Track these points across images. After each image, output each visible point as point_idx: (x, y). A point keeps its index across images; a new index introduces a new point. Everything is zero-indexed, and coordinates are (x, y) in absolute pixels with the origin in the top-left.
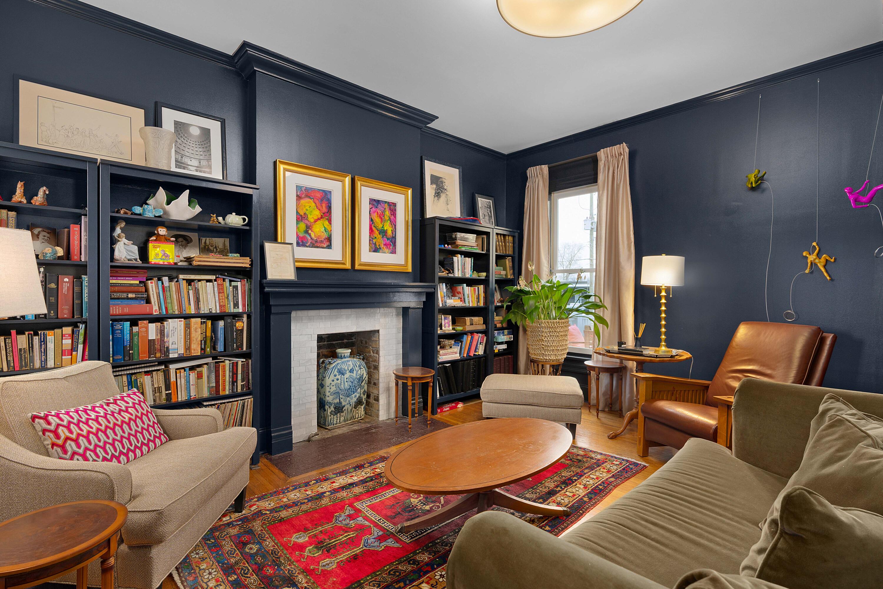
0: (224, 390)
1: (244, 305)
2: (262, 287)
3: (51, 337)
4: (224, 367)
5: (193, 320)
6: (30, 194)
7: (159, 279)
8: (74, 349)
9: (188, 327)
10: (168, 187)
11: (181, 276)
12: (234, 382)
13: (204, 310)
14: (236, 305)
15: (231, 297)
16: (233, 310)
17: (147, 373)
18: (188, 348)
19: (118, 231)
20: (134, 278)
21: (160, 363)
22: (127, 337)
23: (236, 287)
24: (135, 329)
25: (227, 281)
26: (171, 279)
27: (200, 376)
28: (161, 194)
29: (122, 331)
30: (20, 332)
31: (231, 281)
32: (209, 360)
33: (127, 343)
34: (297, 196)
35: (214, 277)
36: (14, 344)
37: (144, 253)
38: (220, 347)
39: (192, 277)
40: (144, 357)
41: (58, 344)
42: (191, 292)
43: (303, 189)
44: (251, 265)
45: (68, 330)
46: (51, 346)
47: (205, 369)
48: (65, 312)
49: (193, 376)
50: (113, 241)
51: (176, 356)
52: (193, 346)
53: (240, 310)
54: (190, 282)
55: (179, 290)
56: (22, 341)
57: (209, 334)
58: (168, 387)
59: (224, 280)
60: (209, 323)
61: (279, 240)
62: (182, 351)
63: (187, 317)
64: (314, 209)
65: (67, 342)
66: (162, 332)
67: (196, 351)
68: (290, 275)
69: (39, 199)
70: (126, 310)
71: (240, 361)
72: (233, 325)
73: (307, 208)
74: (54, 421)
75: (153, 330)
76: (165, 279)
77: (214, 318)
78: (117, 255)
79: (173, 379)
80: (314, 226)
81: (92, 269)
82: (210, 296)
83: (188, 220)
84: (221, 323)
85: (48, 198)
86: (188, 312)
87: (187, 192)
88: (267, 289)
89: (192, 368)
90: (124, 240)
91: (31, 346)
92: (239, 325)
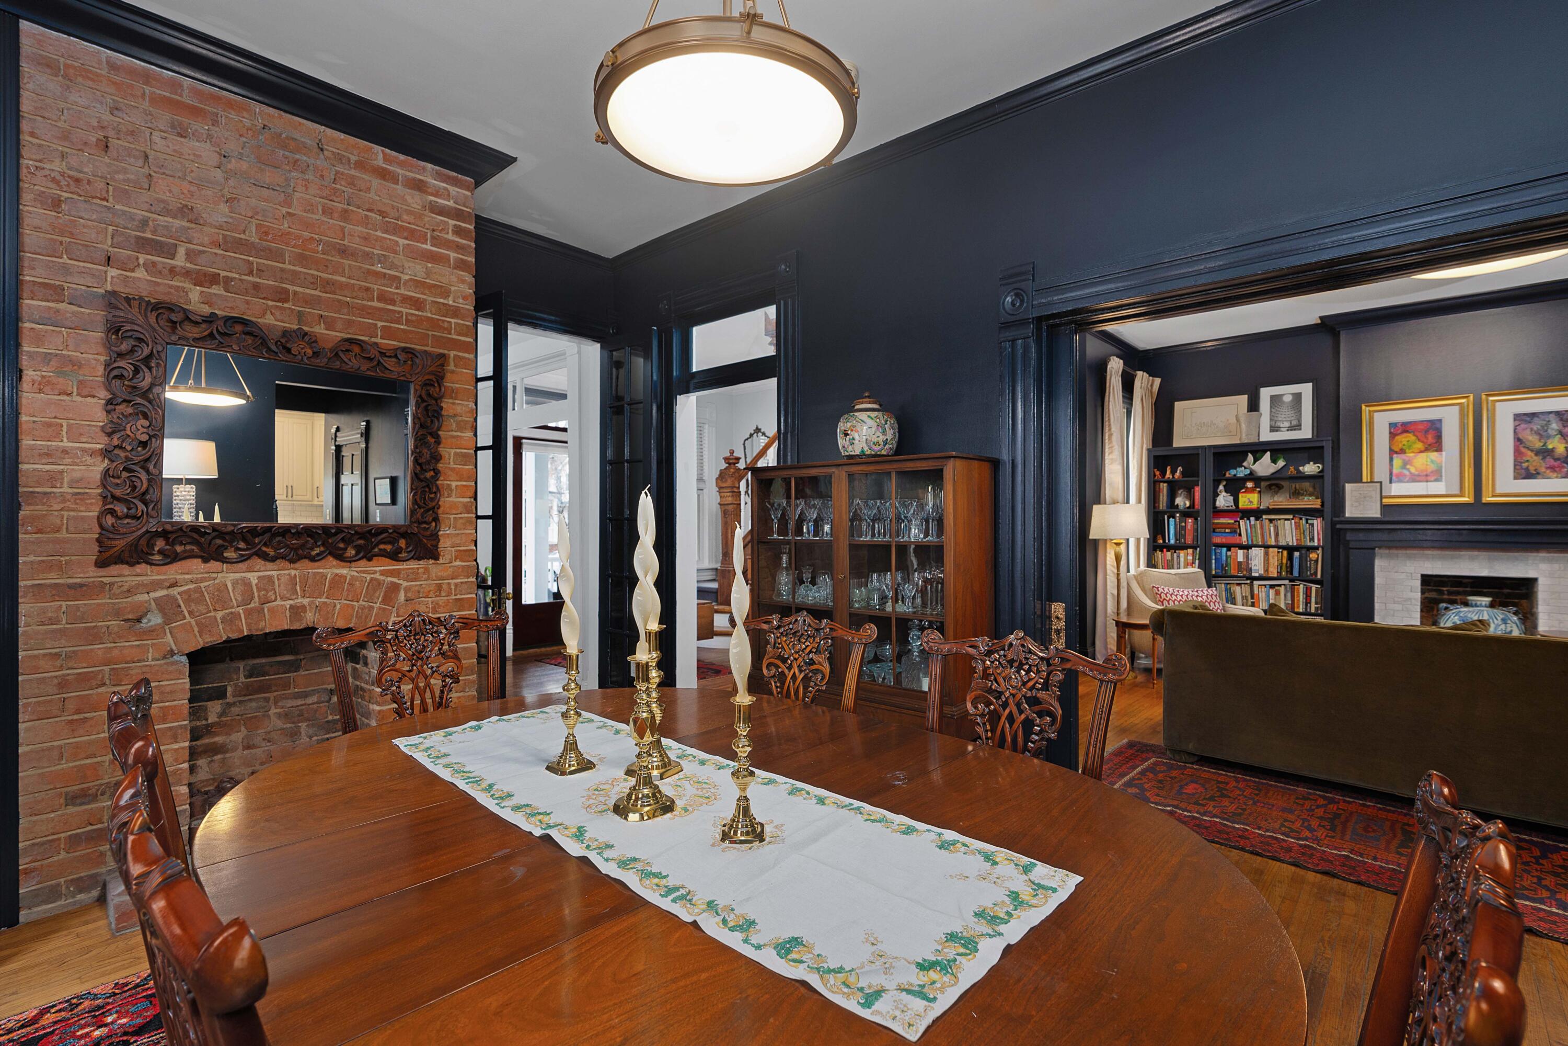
0: (1298, 607)
1: (1319, 540)
2: (1333, 524)
3: (1182, 554)
4: (1298, 590)
5: (1271, 550)
6: (1173, 472)
7: (1249, 519)
8: (1193, 563)
9: (1266, 554)
10: (1254, 453)
11: (1264, 517)
12: (1308, 602)
13: (1282, 542)
14: (1312, 539)
15: (1307, 533)
16: (1309, 544)
17: (1239, 584)
18: (1267, 570)
19: (1221, 487)
20: (1231, 518)
21: (1248, 579)
22: (1224, 558)
23: (1312, 525)
24: (1229, 553)
25: (1304, 521)
26: (1257, 519)
27: (1278, 593)
28: (1250, 457)
29: (1221, 553)
30: (1168, 551)
31: (1307, 520)
32: (1287, 582)
33: (1224, 562)
34: (1390, 433)
35: (1291, 517)
36: (1165, 555)
37: (1236, 501)
38: (1296, 573)
39: (1273, 517)
40: (1234, 572)
41: (1186, 559)
42: (1272, 529)
43: (1399, 425)
44: (1322, 505)
45: (1190, 551)
46: (1182, 559)
47: (1282, 589)
48: (1189, 540)
49: (1272, 592)
50: (1216, 495)
51: (1257, 575)
52: (1271, 569)
53: (1316, 544)
54: (1271, 521)
55: (1262, 527)
56: (1169, 554)
57: (1284, 561)
58: (1252, 598)
59: (1301, 519)
60: (1285, 553)
61: (1364, 480)
62: (1262, 572)
63: (1267, 547)
64: (1415, 443)
65: (1190, 558)
66: (1247, 557)
67: (1273, 572)
68: (1374, 512)
69: (1178, 474)
70: (1224, 540)
71: (1314, 587)
72: (1307, 556)
73: (1405, 443)
74: (1161, 590)
75: (1240, 555)
76: (1252, 519)
77: (1290, 550)
78: (1218, 504)
79: (1256, 592)
80: (1415, 461)
81: (1202, 514)
82: (1288, 532)
83: (1273, 474)
84: (1297, 554)
85: (1182, 473)
86: (1269, 543)
87: (1268, 453)
88: (1338, 526)
89: (1272, 586)
90: (1224, 494)
91: (1173, 559)
92: (1313, 556)
